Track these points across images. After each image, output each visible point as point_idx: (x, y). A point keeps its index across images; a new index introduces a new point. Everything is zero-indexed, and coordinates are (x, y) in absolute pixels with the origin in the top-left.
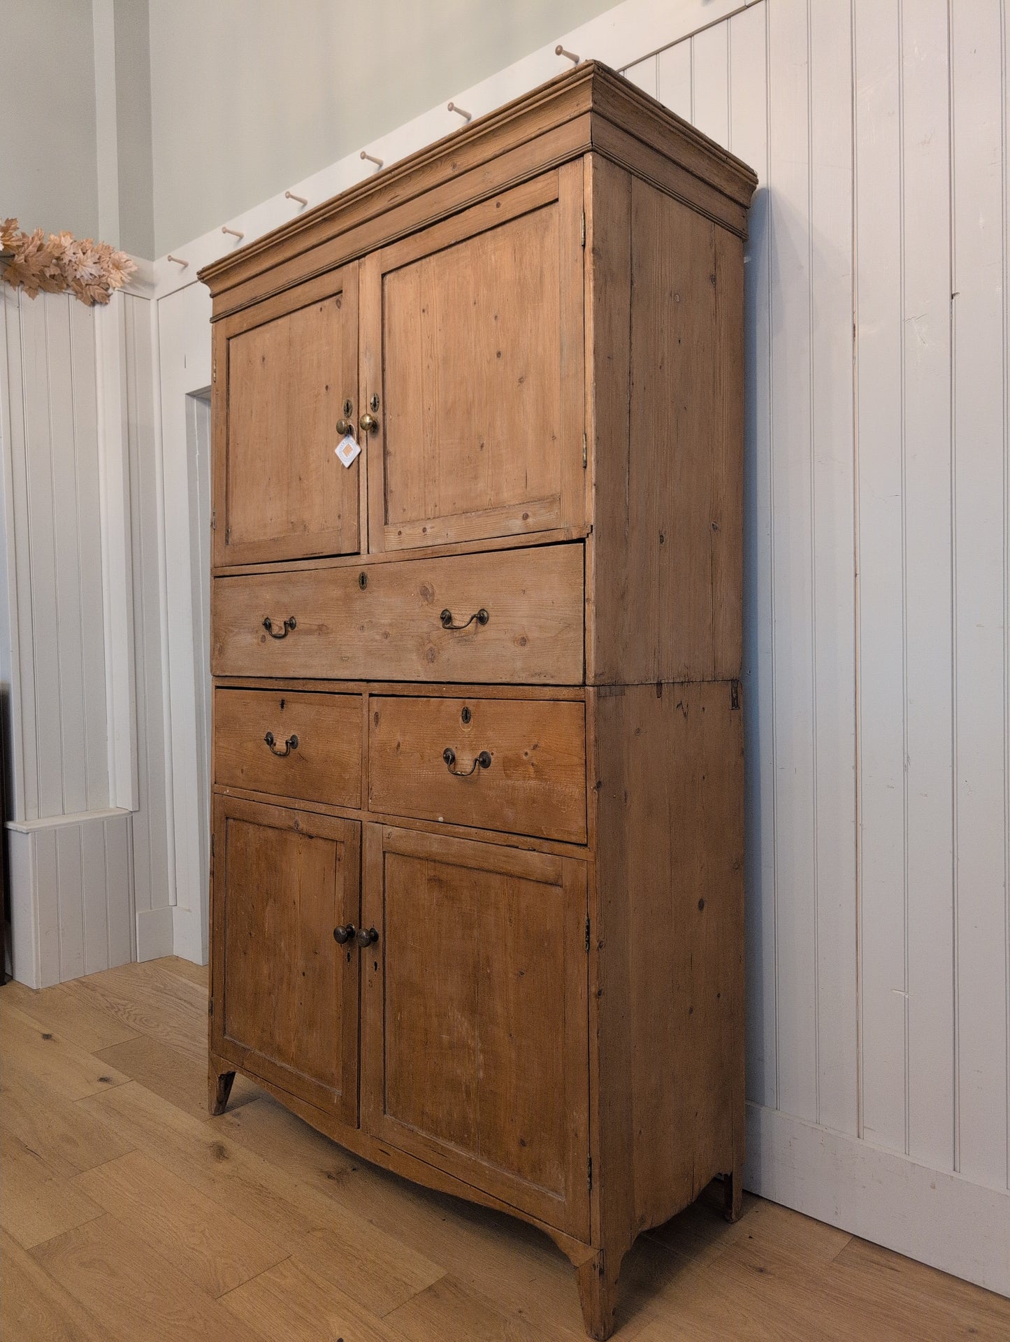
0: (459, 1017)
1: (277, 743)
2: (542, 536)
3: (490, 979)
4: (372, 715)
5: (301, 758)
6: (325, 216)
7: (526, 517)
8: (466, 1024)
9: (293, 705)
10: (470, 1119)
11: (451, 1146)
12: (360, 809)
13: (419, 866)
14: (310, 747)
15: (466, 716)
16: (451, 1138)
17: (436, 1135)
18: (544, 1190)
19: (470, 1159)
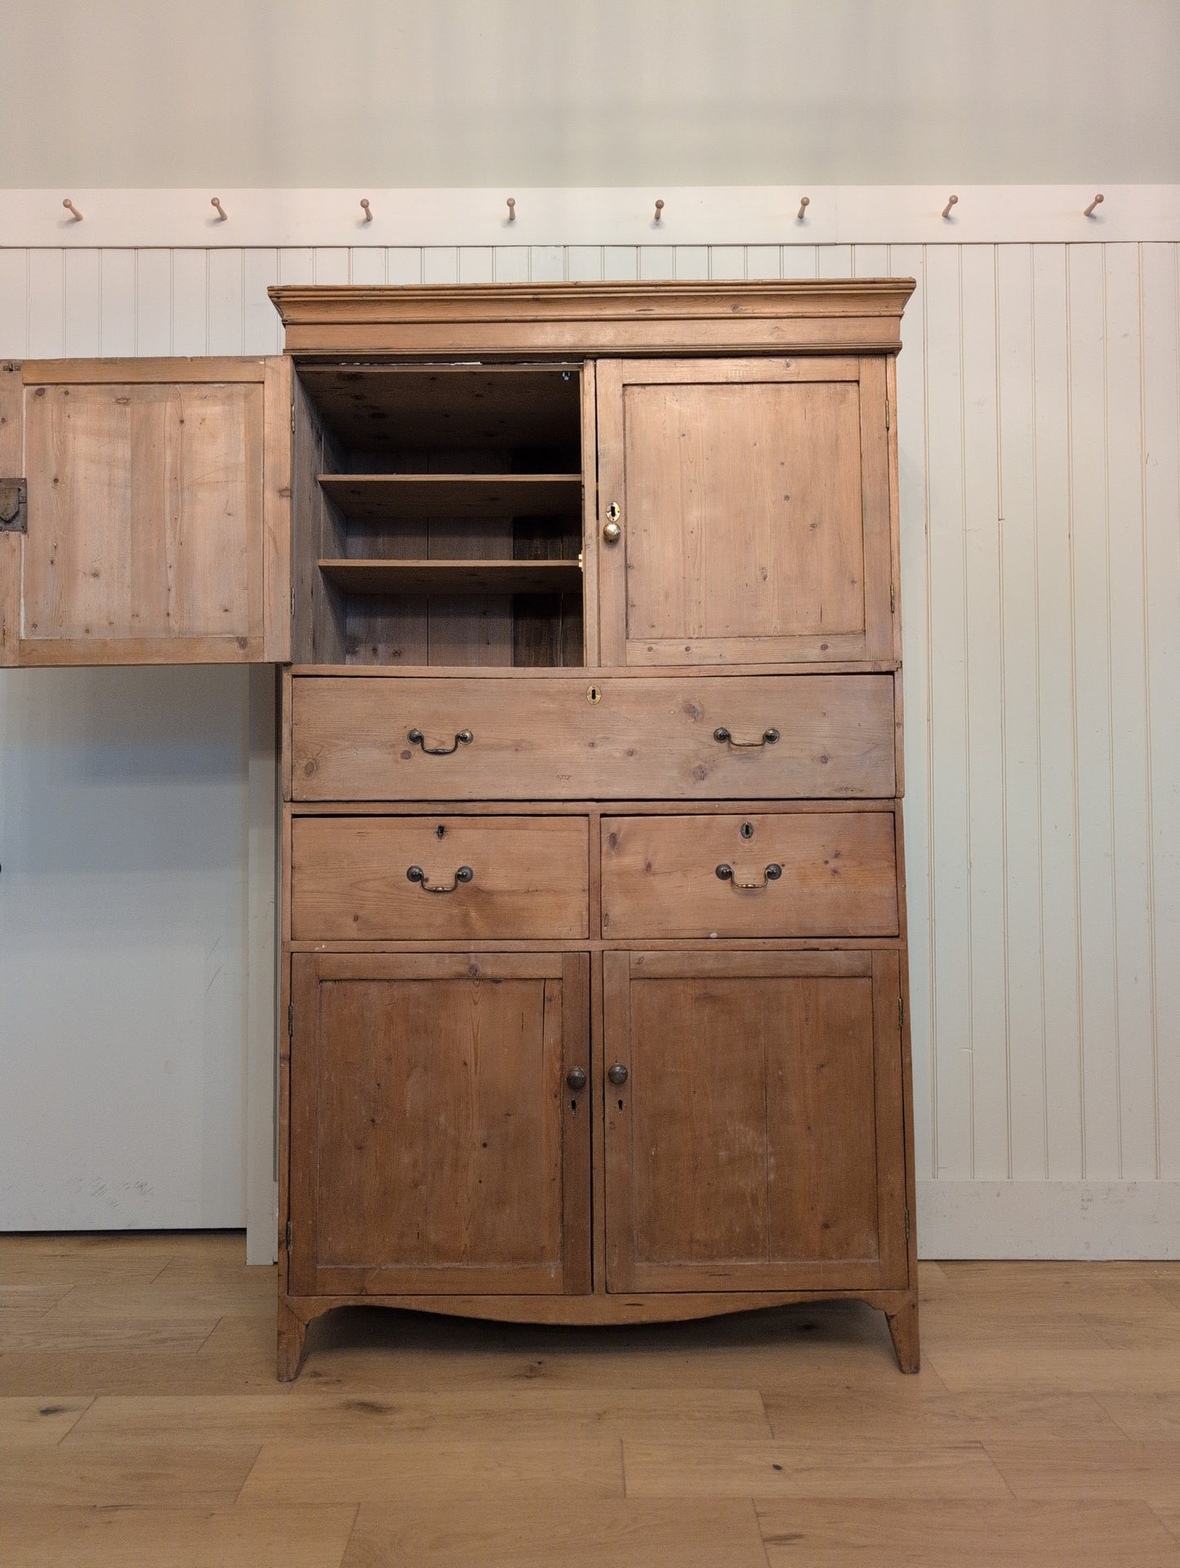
0: (742, 1128)
1: (431, 878)
2: (846, 666)
3: (782, 1081)
4: (605, 836)
5: (478, 891)
6: (541, 296)
7: (824, 647)
8: (751, 1133)
9: (461, 832)
10: (758, 1226)
11: (733, 1262)
12: (589, 938)
13: (681, 988)
14: (495, 879)
15: (747, 831)
16: (731, 1254)
17: (711, 1257)
18: (854, 1260)
19: (762, 1265)
